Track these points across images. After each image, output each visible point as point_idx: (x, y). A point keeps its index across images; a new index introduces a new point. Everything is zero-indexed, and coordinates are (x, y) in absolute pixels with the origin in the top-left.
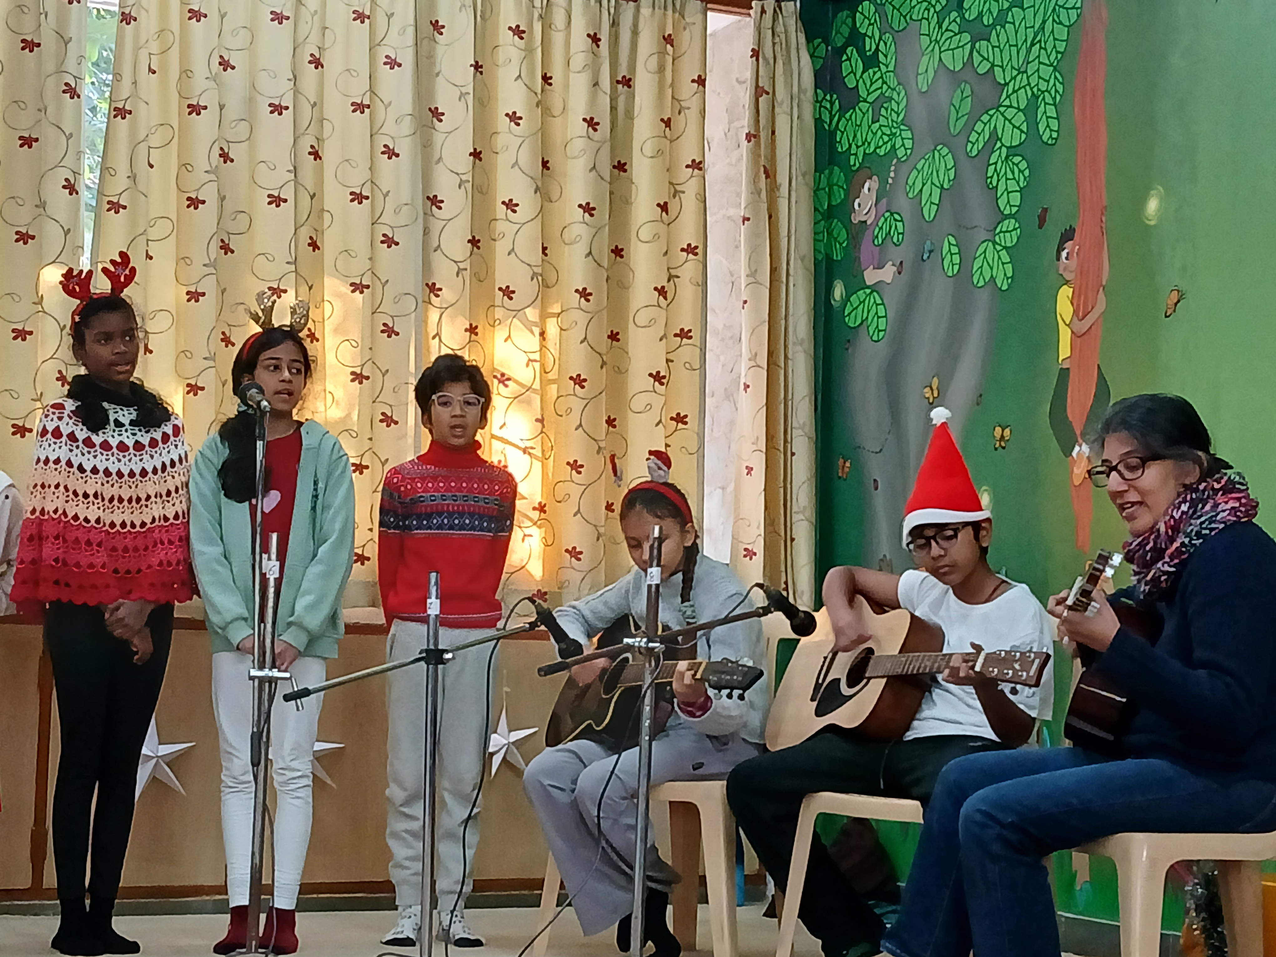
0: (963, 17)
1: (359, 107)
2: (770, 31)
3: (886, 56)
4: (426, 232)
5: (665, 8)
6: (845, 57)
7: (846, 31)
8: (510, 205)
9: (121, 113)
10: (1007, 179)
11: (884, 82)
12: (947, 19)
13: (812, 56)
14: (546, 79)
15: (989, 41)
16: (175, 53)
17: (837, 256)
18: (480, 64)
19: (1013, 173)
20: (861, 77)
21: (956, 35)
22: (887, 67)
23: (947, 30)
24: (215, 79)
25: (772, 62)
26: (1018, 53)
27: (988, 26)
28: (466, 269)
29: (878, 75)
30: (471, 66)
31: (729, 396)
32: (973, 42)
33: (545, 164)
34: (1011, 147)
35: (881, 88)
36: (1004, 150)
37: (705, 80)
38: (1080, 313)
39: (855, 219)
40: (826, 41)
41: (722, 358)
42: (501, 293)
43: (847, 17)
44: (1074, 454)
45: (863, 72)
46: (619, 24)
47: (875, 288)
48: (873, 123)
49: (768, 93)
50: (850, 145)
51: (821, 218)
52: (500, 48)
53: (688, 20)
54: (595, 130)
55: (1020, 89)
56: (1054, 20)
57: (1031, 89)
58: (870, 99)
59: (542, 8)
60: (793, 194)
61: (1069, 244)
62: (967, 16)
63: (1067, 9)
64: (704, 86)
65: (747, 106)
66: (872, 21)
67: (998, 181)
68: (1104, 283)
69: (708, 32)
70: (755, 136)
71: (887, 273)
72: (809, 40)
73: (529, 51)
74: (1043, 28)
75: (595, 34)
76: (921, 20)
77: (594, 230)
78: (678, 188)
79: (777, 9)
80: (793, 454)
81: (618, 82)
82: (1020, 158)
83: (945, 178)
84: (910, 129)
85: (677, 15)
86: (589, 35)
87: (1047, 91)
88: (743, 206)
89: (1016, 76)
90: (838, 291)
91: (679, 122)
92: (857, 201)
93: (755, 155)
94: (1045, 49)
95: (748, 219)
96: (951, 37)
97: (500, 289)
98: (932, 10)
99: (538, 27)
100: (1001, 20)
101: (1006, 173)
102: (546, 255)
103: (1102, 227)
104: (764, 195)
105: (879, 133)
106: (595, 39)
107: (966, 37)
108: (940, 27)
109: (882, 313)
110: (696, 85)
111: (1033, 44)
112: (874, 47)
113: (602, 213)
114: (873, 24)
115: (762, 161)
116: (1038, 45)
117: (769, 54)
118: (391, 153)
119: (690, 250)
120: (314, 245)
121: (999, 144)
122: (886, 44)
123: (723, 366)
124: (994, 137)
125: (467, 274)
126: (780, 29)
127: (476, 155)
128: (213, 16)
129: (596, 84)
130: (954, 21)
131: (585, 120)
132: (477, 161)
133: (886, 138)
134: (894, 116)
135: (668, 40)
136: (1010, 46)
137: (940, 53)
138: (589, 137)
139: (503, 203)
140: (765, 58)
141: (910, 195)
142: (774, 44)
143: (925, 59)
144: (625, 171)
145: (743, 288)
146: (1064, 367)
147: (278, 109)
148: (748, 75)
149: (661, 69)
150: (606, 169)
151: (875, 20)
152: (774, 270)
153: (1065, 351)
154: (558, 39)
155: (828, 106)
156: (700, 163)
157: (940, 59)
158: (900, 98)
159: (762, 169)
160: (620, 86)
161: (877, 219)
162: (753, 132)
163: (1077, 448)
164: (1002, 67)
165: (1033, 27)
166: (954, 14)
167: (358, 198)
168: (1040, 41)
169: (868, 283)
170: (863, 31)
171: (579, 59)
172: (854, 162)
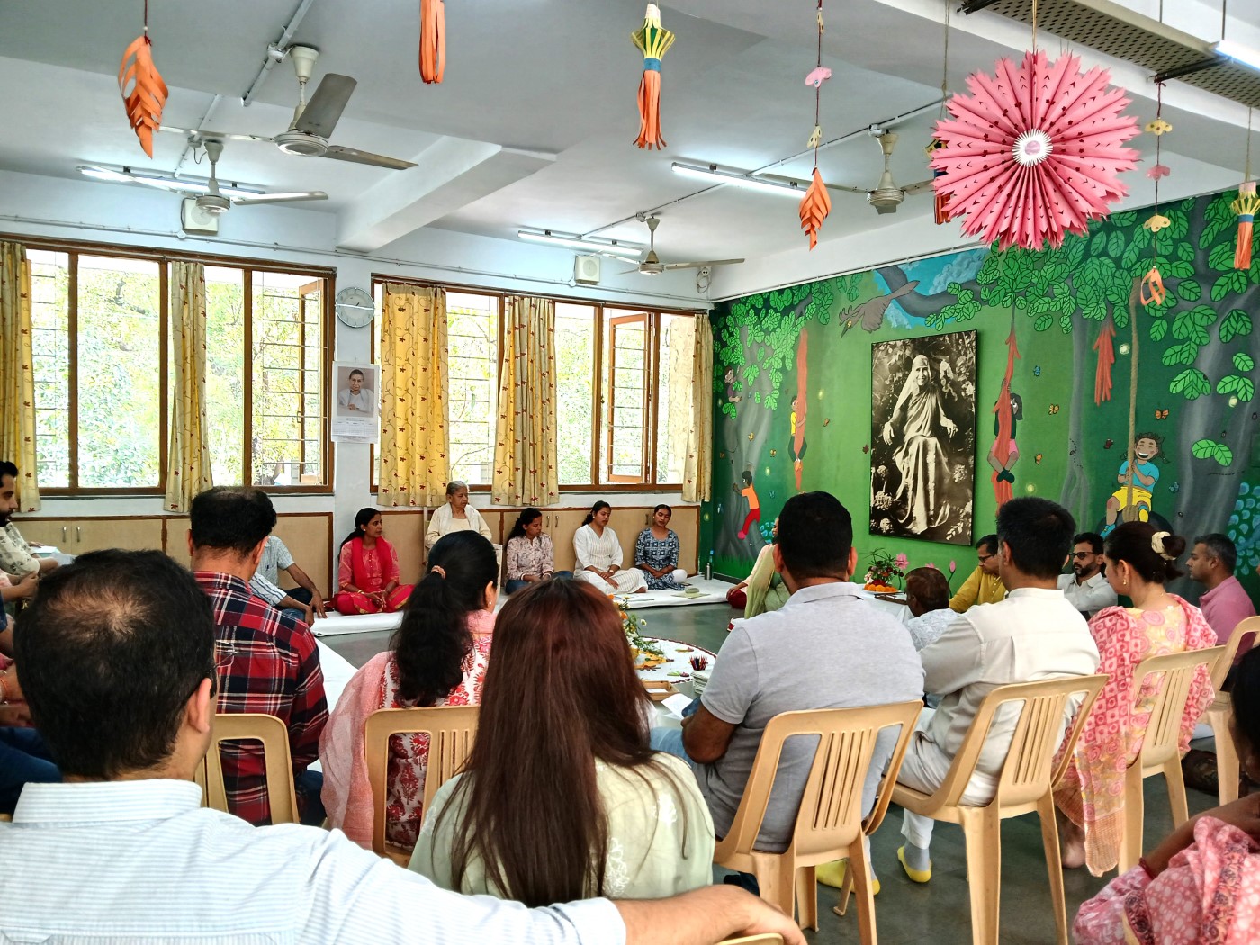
3: (736, 334)
6: (723, 331)
7: (723, 324)
12: (757, 327)
13: (713, 331)
15: (770, 336)
19: (778, 377)
21: (759, 332)
22: (736, 337)
23: (757, 330)
26: (779, 340)
29: (734, 339)
32: (765, 335)
34: (777, 369)
35: (735, 343)
38: (798, 421)
39: (726, 381)
40: (717, 326)
43: (723, 319)
44: (796, 461)
45: (729, 337)
47: (733, 403)
48: (732, 353)
50: (725, 359)
55: (780, 352)
56: (791, 333)
57: (784, 353)
58: (731, 346)
61: (795, 400)
62: (763, 327)
66: (732, 323)
67: (773, 378)
68: (806, 414)
70: (695, 356)
71: (737, 400)
74: (788, 335)
76: (748, 325)
79: (703, 317)
82: (780, 373)
83: (756, 375)
84: (744, 357)
87: (788, 355)
89: (778, 348)
90: (720, 402)
92: (727, 376)
94: (788, 341)
98: (752, 323)
101: (775, 376)
103: (805, 398)
105: (734, 356)
107: (763, 333)
108: (754, 329)
109: (734, 411)
112: (732, 330)
115: (698, 364)
116: (786, 339)
121: (773, 367)
122: (736, 330)
126: (703, 321)
133: (736, 359)
134: (739, 352)
136: (777, 338)
137: (754, 336)
141: (744, 377)
142: (701, 328)
143: (749, 337)
146: (793, 436)
148: (694, 337)
153: (793, 431)
155: (717, 347)
161: (733, 382)
164: (774, 345)
169: (730, 402)
170: (729, 325)
172: (726, 364)
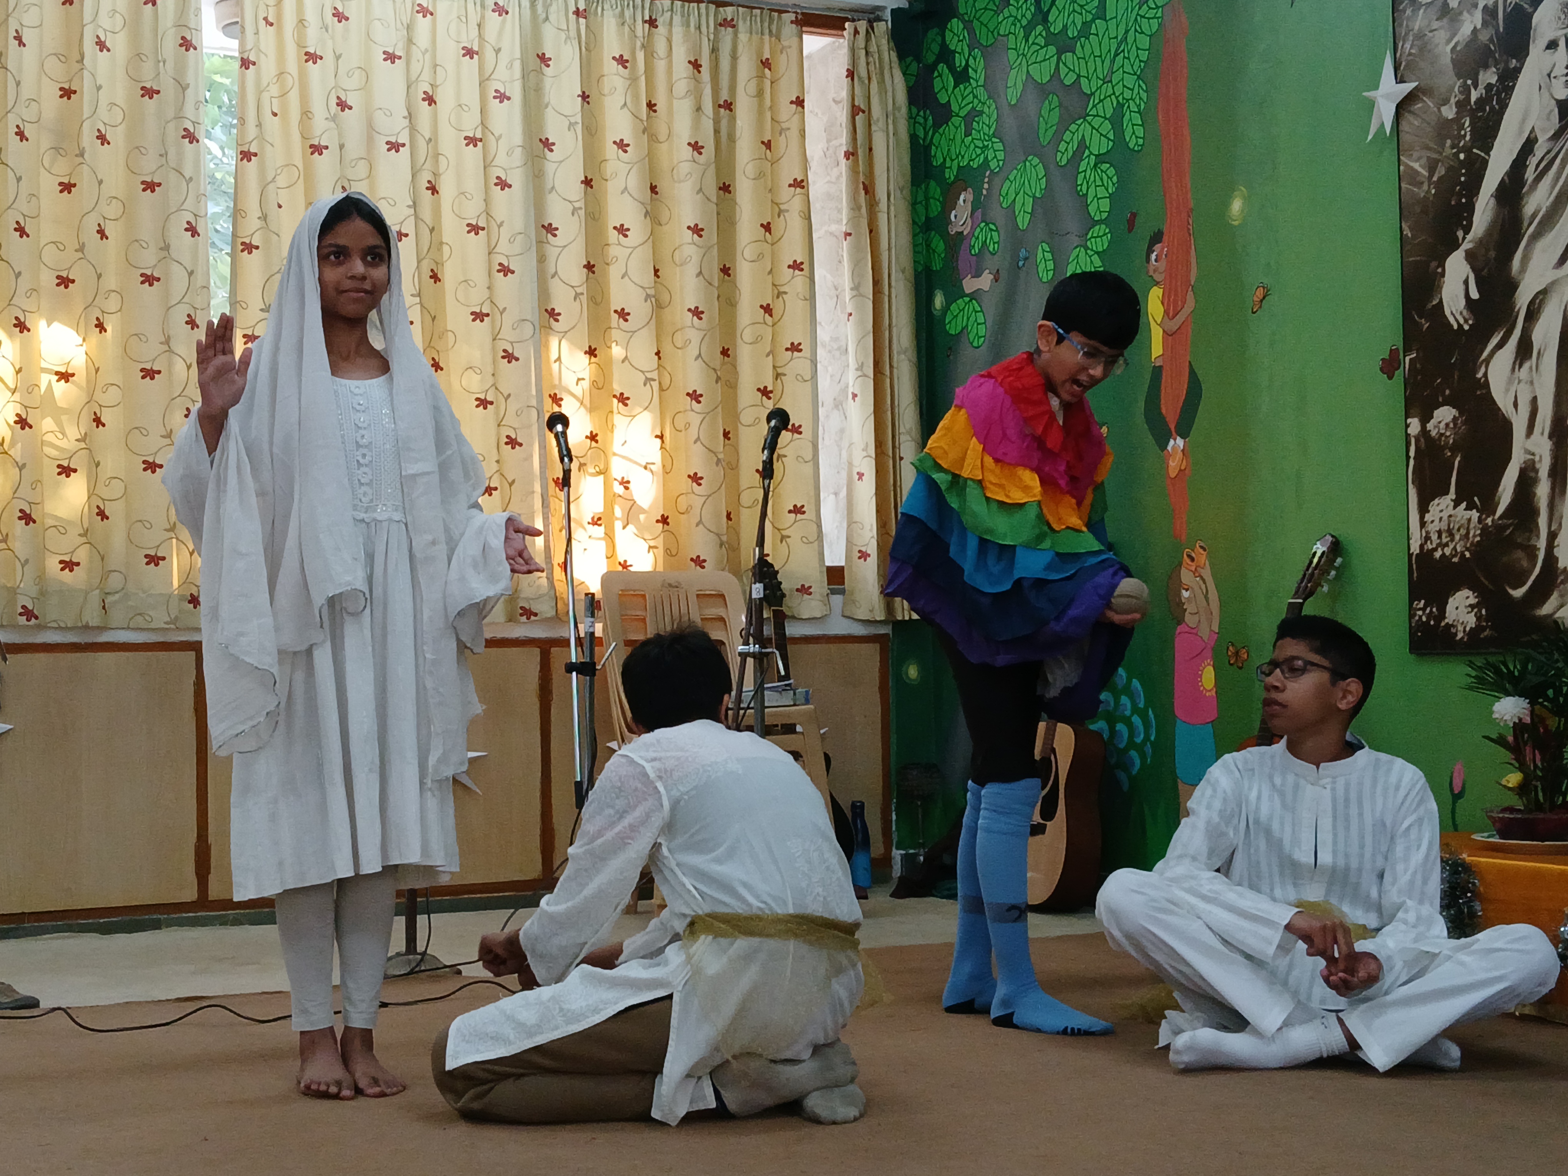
0: (1047, 29)
1: (472, 141)
2: (864, 52)
3: (976, 71)
4: (542, 259)
5: (762, 34)
6: (936, 74)
7: (936, 48)
8: (622, 230)
9: (246, 156)
10: (1096, 186)
11: (975, 97)
12: (1033, 33)
13: (904, 74)
14: (651, 106)
15: (1074, 52)
16: (294, 97)
17: (937, 265)
18: (587, 94)
19: (1102, 179)
20: (953, 92)
21: (1042, 48)
22: (977, 82)
23: (1033, 43)
24: (334, 119)
25: (867, 82)
26: (1103, 62)
27: (1074, 38)
28: (582, 294)
29: (969, 89)
30: (579, 96)
31: (838, 405)
32: (1060, 53)
33: (653, 189)
34: (1100, 155)
35: (972, 102)
36: (1093, 157)
37: (803, 101)
38: (1170, 313)
39: (953, 231)
40: (918, 59)
41: (830, 369)
42: (617, 316)
43: (938, 34)
44: (1169, 448)
45: (955, 87)
46: (718, 50)
47: (975, 296)
48: (966, 136)
49: (863, 112)
50: (945, 160)
51: (918, 230)
52: (605, 78)
53: (785, 43)
54: (700, 153)
55: (1105, 98)
56: (1136, 30)
57: (1117, 98)
58: (963, 113)
59: (644, 38)
60: (892, 208)
61: (1157, 247)
62: (1052, 30)
63: (1149, 19)
64: (803, 107)
65: (844, 125)
66: (961, 38)
67: (1088, 189)
68: (1192, 283)
69: (805, 53)
70: (853, 154)
71: (985, 281)
72: (901, 57)
73: (633, 79)
74: (1126, 38)
75: (696, 60)
76: (1008, 35)
77: (703, 251)
78: (782, 207)
79: (870, 30)
80: (901, 459)
81: (720, 106)
82: (1108, 165)
83: (1038, 188)
84: (1001, 141)
85: (773, 39)
86: (690, 62)
87: (1131, 99)
88: (845, 222)
89: (1101, 87)
90: (939, 301)
91: (780, 143)
92: (953, 213)
93: (854, 171)
94: (1128, 58)
95: (850, 234)
96: (1037, 51)
97: (616, 311)
98: (1018, 25)
99: (640, 56)
100: (1085, 32)
101: (1095, 181)
102: (658, 277)
103: (1189, 229)
104: (864, 210)
105: (972, 146)
106: (696, 65)
107: (1052, 50)
108: (1027, 41)
109: (981, 319)
110: (794, 106)
111: (1117, 55)
112: (963, 64)
113: (711, 235)
114: (962, 41)
115: (862, 178)
116: (1122, 54)
117: (863, 73)
118: (503, 184)
119: (796, 266)
120: (435, 277)
121: (1087, 153)
122: (975, 59)
123: (831, 376)
124: (1082, 146)
125: (584, 298)
126: (873, 48)
127: (587, 182)
128: (329, 58)
129: (699, 109)
130: (1040, 34)
131: (689, 144)
132: (589, 188)
133: (979, 151)
134: (986, 129)
135: (766, 64)
136: (1095, 57)
137: (1028, 66)
138: (694, 161)
139: (615, 228)
140: (860, 78)
141: (1004, 205)
142: (868, 64)
143: (1013, 73)
144: (730, 192)
145: (847, 301)
146: (1157, 365)
147: (395, 147)
148: (844, 94)
149: (760, 93)
150: (712, 191)
151: (964, 37)
152: (876, 283)
153: (1157, 349)
154: (660, 66)
155: (922, 121)
156: (802, 181)
157: (1028, 71)
158: (990, 110)
159: (861, 186)
160: (722, 110)
161: (973, 229)
162: (851, 150)
163: (1172, 442)
164: (1087, 78)
165: (1116, 37)
166: (1040, 28)
167: (475, 229)
168: (1123, 51)
169: (967, 291)
170: (953, 48)
171: (682, 86)
172: (950, 175)
